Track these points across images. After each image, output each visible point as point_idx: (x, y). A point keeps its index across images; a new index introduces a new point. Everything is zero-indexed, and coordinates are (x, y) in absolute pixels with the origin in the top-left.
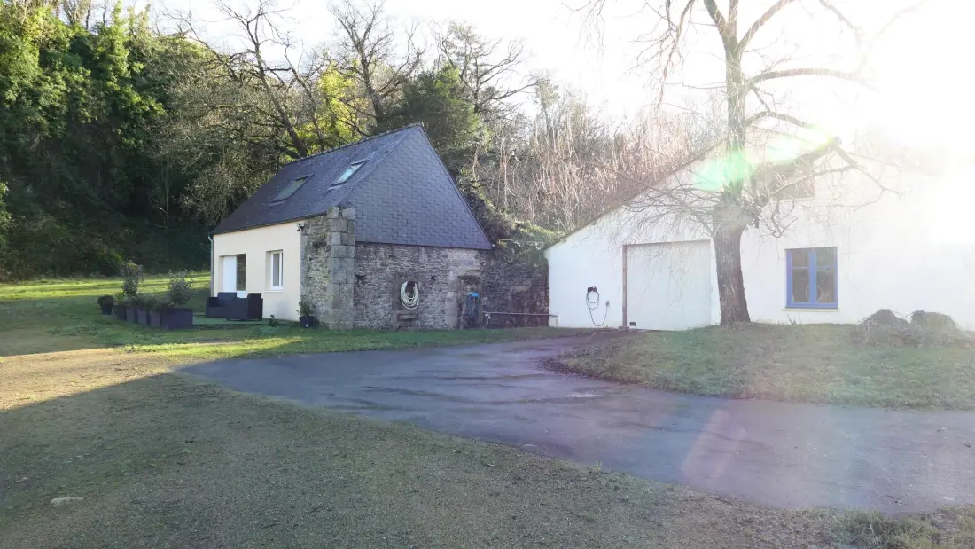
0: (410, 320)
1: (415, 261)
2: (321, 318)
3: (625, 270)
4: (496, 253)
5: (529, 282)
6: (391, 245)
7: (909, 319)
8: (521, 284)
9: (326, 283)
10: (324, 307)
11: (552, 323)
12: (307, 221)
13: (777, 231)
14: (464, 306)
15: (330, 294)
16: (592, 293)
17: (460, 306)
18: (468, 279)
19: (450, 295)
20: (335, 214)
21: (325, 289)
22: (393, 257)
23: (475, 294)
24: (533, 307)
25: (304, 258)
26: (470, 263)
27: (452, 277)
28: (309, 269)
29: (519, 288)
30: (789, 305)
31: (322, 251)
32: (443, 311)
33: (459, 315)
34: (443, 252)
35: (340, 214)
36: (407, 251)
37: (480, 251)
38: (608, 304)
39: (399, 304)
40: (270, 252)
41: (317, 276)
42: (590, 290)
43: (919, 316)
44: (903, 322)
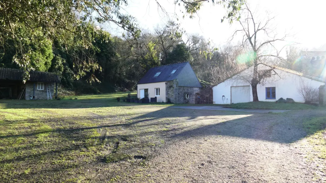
0: (187, 102)
1: (188, 90)
2: (171, 102)
3: (231, 92)
4: (203, 88)
5: (209, 95)
6: (184, 87)
7: (286, 99)
8: (207, 95)
9: (173, 94)
10: (172, 99)
11: (214, 103)
12: (167, 82)
13: (263, 85)
14: (197, 100)
15: (174, 97)
16: (223, 97)
17: (196, 99)
18: (197, 94)
19: (194, 97)
20: (175, 81)
21: (172, 96)
22: (184, 89)
23: (199, 97)
24: (210, 100)
25: (166, 90)
26: (198, 90)
27: (194, 93)
28: (168, 91)
29: (207, 96)
30: (266, 99)
31: (172, 89)
32: (193, 101)
33: (196, 101)
34: (193, 88)
35: (176, 81)
36: (186, 88)
37: (199, 88)
38: (227, 99)
39: (185, 99)
40: (155, 88)
41: (170, 93)
42: (223, 96)
43: (287, 99)
44: (285, 100)
